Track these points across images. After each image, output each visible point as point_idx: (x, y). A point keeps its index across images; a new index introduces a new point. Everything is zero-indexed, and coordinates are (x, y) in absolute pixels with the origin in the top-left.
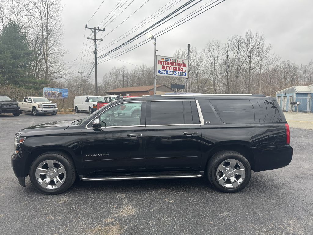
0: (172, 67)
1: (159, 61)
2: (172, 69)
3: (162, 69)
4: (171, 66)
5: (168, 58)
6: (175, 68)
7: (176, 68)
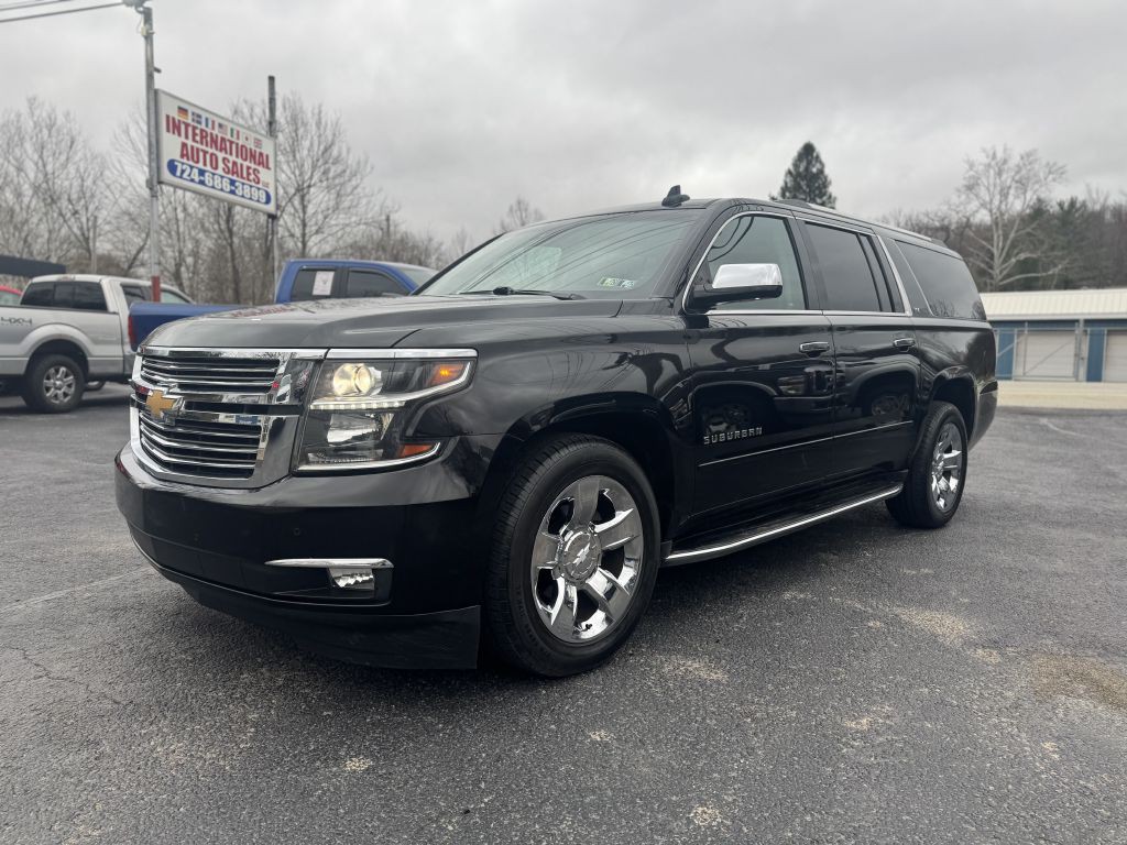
0: (221, 155)
1: (168, 117)
2: (221, 165)
3: (182, 156)
4: (213, 150)
5: (204, 115)
6: (230, 165)
7: (235, 163)
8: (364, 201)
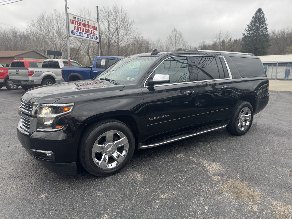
0: (84, 28)
1: (71, 20)
2: (85, 31)
3: (75, 29)
4: (83, 27)
5: (80, 18)
6: (87, 30)
7: (88, 30)
8: (133, 32)
